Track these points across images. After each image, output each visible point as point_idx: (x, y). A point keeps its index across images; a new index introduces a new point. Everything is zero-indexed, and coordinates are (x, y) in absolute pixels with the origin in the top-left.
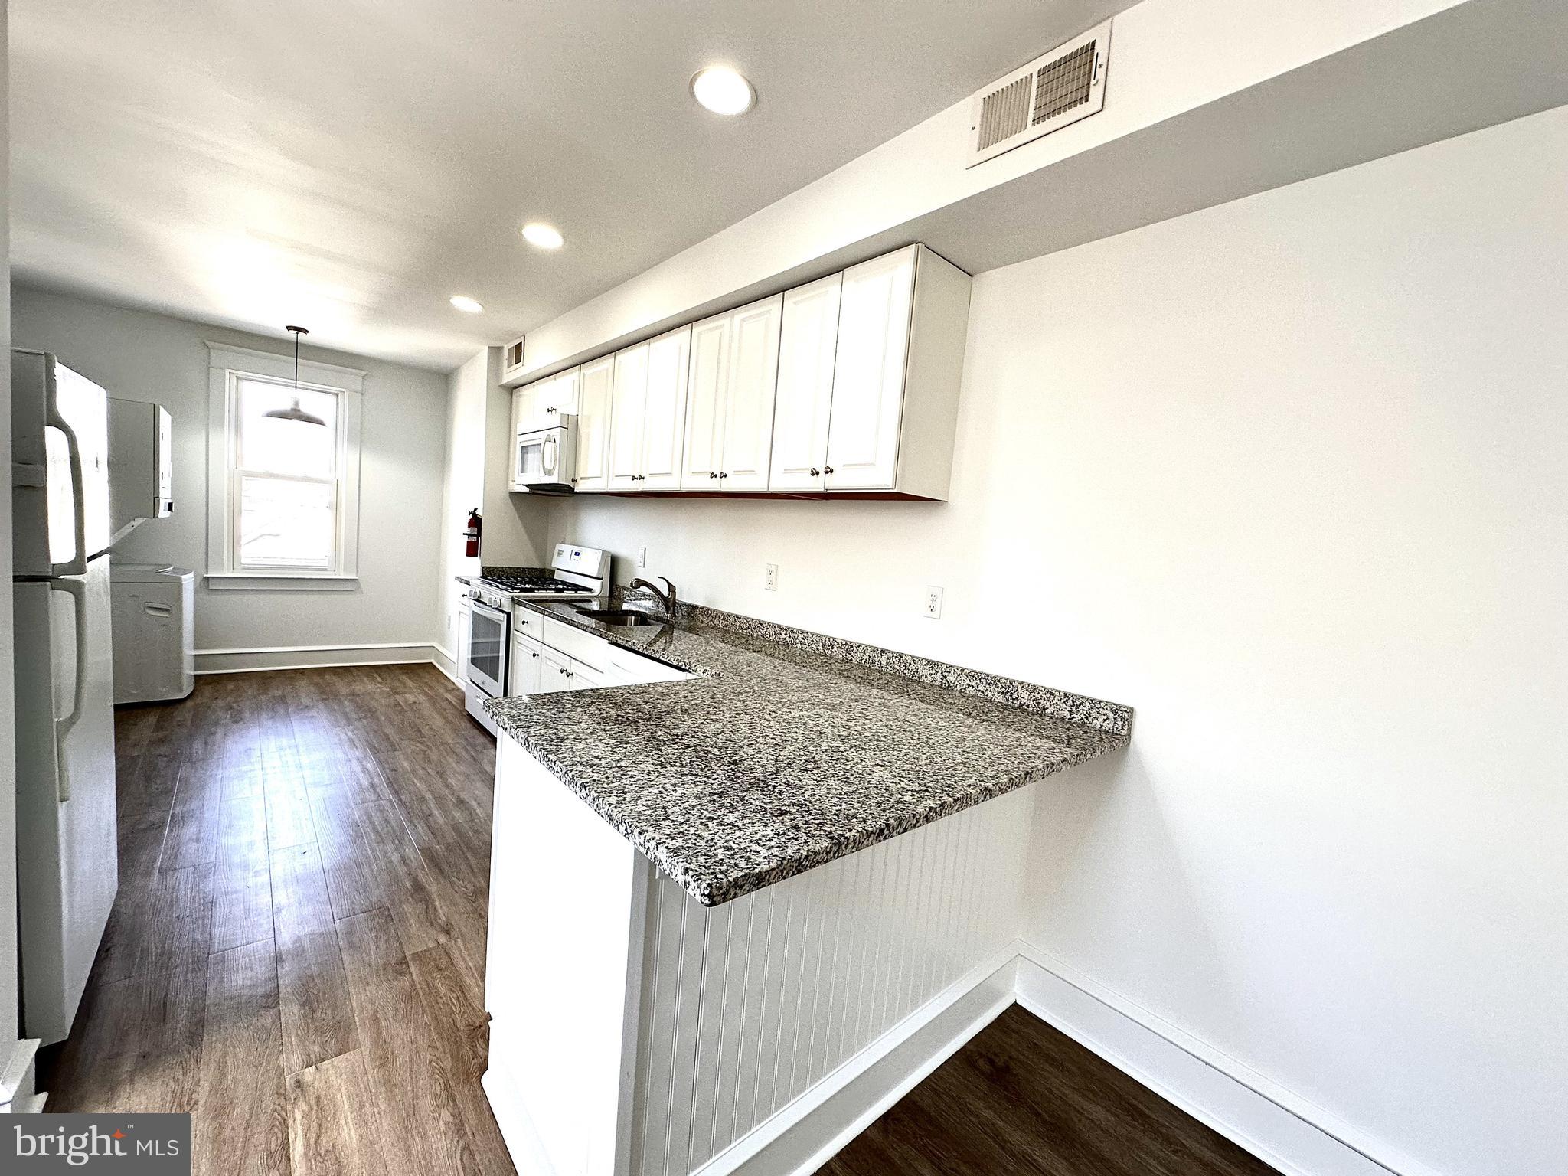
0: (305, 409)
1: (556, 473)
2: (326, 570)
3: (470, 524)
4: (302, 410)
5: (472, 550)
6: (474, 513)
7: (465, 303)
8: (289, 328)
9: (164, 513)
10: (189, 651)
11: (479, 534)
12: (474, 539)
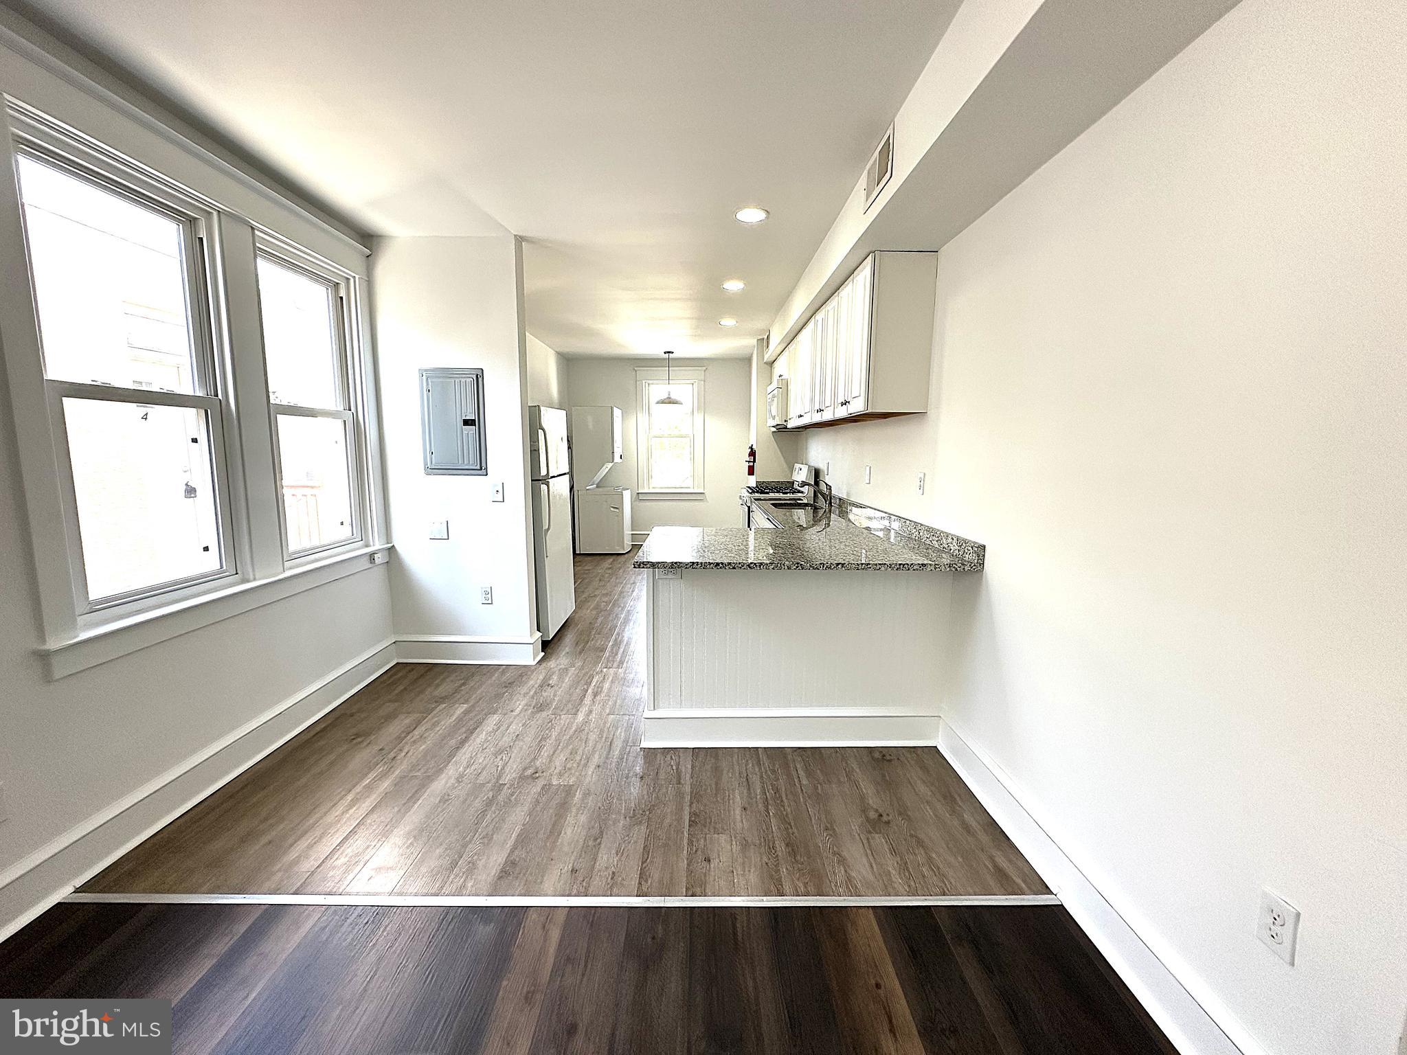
0: (673, 396)
1: (777, 418)
2: (689, 488)
3: (750, 455)
4: (672, 397)
5: (751, 471)
6: (751, 448)
7: (728, 322)
8: (665, 353)
9: (617, 459)
10: (628, 532)
11: (754, 461)
12: (751, 464)
